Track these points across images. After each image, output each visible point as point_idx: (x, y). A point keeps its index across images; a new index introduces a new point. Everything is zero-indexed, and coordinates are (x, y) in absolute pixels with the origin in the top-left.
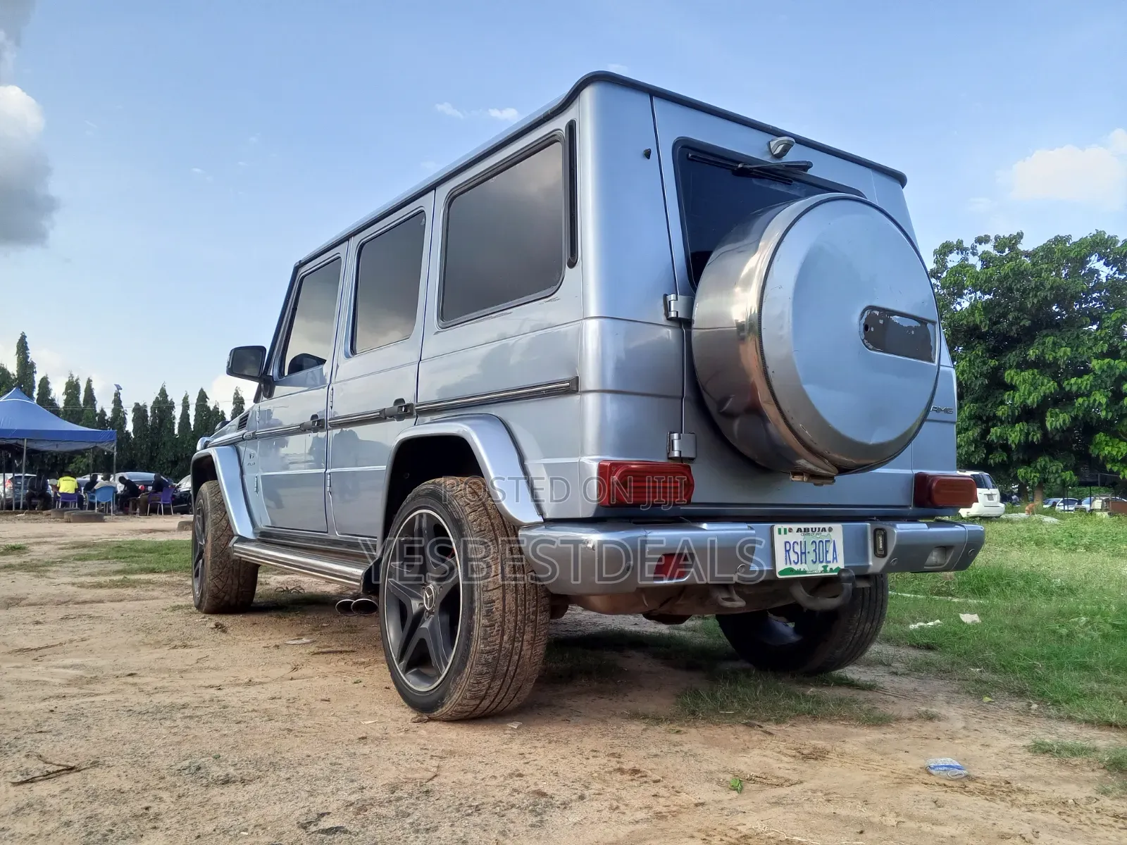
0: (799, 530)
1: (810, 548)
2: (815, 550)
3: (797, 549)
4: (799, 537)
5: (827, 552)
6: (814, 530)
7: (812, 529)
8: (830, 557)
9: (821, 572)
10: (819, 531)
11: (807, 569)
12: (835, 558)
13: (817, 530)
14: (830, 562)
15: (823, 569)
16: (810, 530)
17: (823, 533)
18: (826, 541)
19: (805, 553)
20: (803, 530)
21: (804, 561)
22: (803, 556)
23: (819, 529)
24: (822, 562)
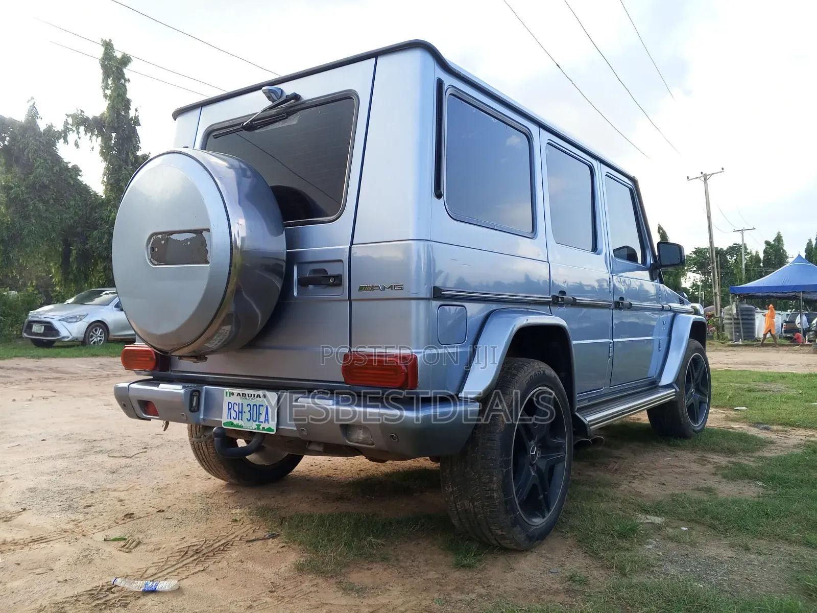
0: (239, 394)
1: (246, 409)
2: (249, 411)
3: (236, 408)
4: (238, 400)
5: (260, 414)
6: (250, 396)
7: (248, 395)
8: (262, 418)
9: (255, 429)
10: (254, 397)
11: (243, 425)
12: (267, 420)
13: (253, 396)
14: (262, 422)
15: (256, 427)
16: (247, 395)
17: (258, 399)
18: (259, 405)
19: (242, 412)
20: (241, 395)
21: (240, 418)
22: (240, 414)
23: (254, 395)
24: (255, 421)
